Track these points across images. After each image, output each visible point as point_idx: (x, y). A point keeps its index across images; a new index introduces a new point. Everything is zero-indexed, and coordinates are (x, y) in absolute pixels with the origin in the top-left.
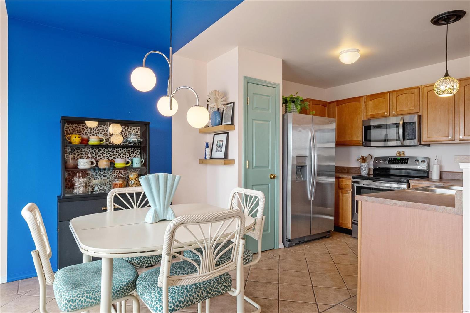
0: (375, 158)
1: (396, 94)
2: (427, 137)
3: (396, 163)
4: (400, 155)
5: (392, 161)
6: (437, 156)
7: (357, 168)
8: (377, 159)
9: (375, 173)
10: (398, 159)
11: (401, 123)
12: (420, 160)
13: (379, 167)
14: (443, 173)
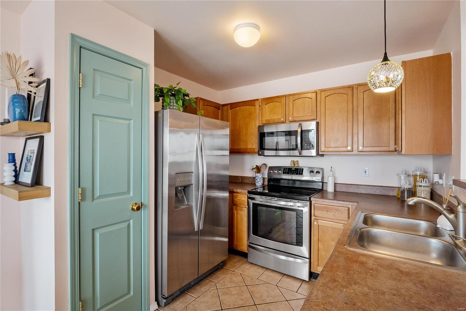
0: (269, 167)
1: (293, 98)
2: (325, 147)
3: (291, 174)
4: (294, 165)
5: (287, 172)
6: (331, 167)
7: (251, 177)
8: (271, 168)
9: (269, 184)
10: (292, 169)
11: (299, 130)
12: (315, 171)
13: (274, 178)
14: (337, 185)
